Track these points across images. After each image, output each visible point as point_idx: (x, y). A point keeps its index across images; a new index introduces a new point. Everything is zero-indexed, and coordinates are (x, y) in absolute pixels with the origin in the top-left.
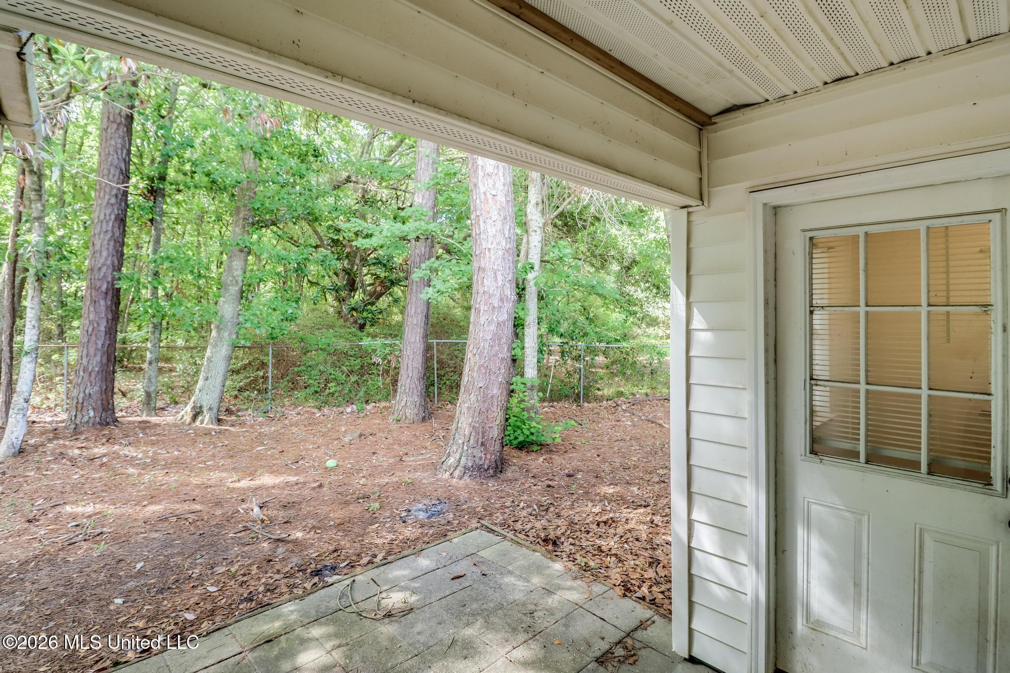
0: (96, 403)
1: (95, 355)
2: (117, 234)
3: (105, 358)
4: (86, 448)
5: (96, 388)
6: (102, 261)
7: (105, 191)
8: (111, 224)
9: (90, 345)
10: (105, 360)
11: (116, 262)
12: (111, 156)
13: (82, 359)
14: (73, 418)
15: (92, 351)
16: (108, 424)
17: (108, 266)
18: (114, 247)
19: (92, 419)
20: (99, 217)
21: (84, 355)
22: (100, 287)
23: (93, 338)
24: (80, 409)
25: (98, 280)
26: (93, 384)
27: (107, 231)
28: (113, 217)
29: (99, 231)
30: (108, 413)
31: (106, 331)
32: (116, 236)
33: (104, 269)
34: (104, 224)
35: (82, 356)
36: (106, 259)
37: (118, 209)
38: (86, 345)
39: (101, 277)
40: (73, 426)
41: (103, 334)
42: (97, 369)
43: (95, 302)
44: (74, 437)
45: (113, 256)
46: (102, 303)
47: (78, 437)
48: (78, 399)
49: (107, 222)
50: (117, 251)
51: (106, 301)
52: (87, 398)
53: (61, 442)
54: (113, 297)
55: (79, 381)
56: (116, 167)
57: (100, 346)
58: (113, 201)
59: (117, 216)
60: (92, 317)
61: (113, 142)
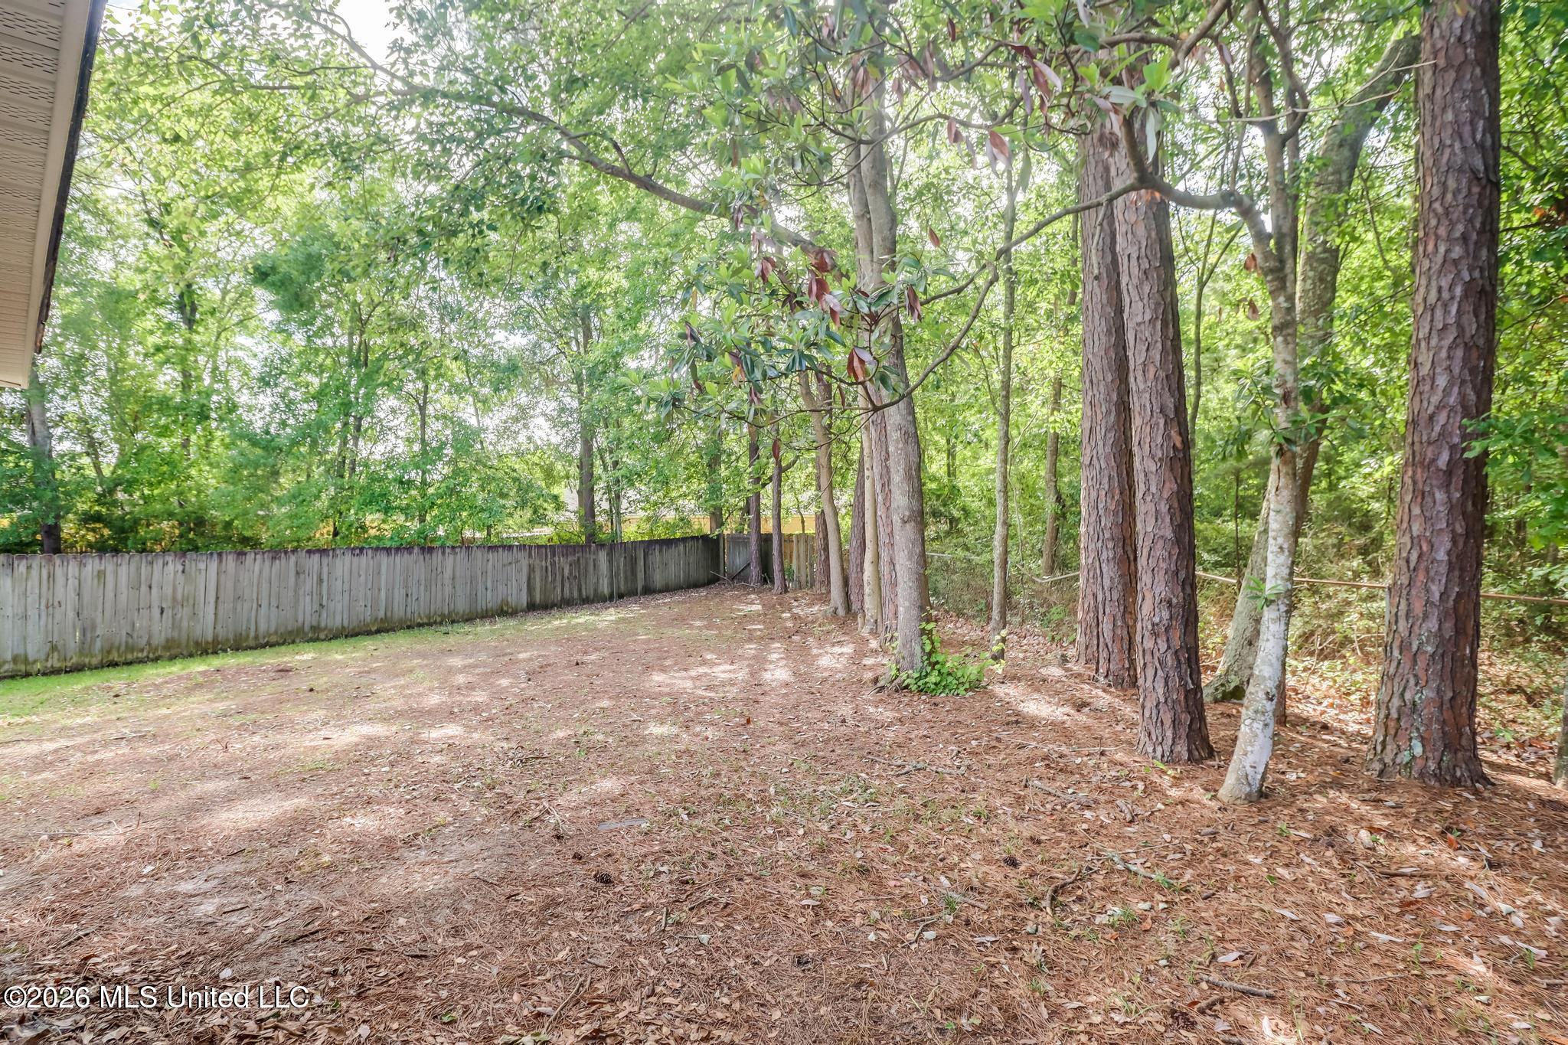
0: (1428, 726)
1: (1426, 617)
2: (1472, 328)
3: (1449, 625)
4: (1389, 836)
5: (1429, 693)
6: (1435, 399)
7: (1437, 237)
8: (1454, 309)
9: (1414, 592)
10: (1448, 631)
11: (1472, 397)
12: (1447, 151)
13: (1396, 622)
14: (1379, 748)
15: (1418, 608)
16: (1457, 782)
17: (1452, 409)
18: (1466, 360)
19: (1420, 763)
20: (1425, 300)
21: (1402, 613)
22: (1434, 461)
23: (1421, 577)
24: (1392, 732)
25: (1429, 443)
26: (1422, 682)
27: (1445, 327)
28: (1458, 291)
29: (1427, 330)
30: (1460, 755)
31: (1450, 562)
32: (1468, 335)
33: (1442, 418)
34: (1439, 313)
35: (1396, 614)
36: (1446, 392)
37: (1471, 270)
38: (1405, 592)
39: (1434, 435)
40: (1377, 766)
41: (1443, 569)
42: (1430, 649)
43: (1423, 493)
44: (1374, 794)
45: (1463, 382)
46: (1440, 496)
47: (1382, 796)
48: (1388, 708)
49: (1445, 306)
50: (1473, 371)
51: (1448, 492)
52: (1406, 710)
53: (1344, 798)
54: (1465, 481)
55: (1392, 670)
56: (1460, 170)
57: (1437, 596)
58: (1457, 252)
59: (1468, 286)
60: (1416, 528)
61: (1449, 116)
